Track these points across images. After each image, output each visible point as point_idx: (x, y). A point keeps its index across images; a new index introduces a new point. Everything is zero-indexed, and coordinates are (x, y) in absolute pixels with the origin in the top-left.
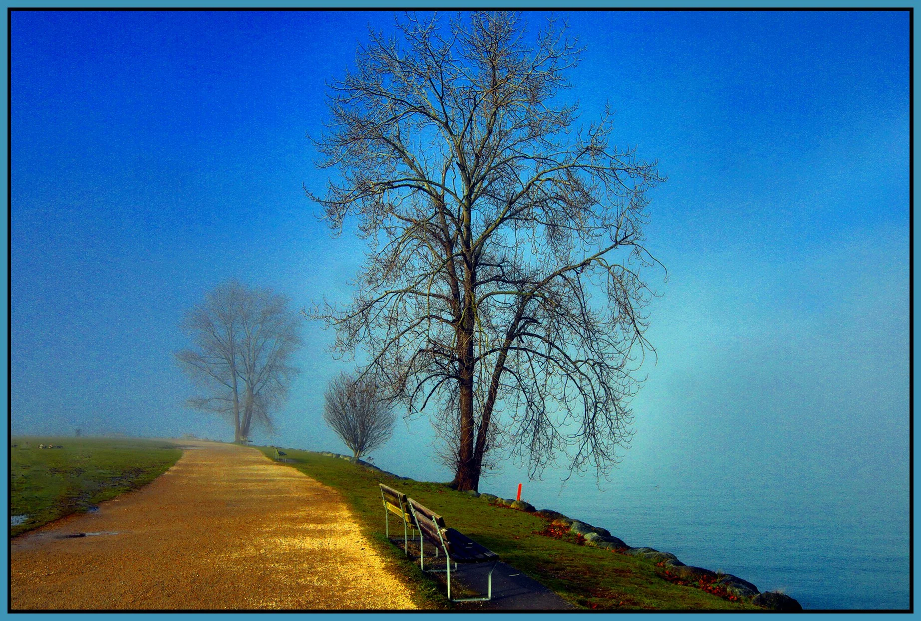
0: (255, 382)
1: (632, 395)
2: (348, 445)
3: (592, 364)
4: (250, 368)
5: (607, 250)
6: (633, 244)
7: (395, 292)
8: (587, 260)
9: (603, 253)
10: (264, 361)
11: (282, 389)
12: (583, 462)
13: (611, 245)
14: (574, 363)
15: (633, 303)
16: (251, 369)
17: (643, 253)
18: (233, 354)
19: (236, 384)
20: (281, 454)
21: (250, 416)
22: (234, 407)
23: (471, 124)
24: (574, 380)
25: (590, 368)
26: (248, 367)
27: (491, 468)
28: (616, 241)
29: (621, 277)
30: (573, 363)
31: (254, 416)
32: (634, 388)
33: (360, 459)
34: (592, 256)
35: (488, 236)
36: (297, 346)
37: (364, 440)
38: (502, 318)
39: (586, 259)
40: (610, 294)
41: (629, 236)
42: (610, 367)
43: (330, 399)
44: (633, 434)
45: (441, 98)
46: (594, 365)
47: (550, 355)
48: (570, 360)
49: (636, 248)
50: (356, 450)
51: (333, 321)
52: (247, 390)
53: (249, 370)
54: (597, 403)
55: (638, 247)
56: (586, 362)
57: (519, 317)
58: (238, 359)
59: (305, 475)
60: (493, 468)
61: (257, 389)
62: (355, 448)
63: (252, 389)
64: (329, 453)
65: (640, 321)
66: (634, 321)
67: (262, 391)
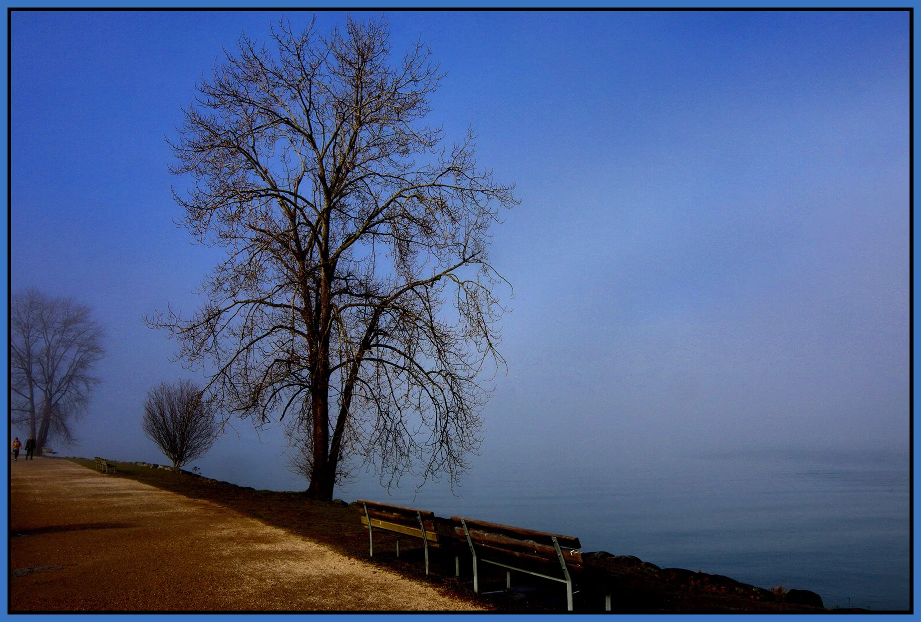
0: (53, 392)
1: (483, 404)
2: (167, 455)
3: (445, 375)
4: (49, 377)
5: (455, 267)
6: (480, 262)
7: (244, 302)
8: (438, 276)
9: (452, 270)
10: (63, 369)
11: (82, 399)
12: (438, 469)
13: (460, 263)
14: (427, 374)
15: (486, 318)
16: (50, 379)
17: (490, 271)
18: (29, 363)
19: (32, 395)
20: (109, 466)
21: (47, 427)
22: (30, 418)
23: (336, 139)
24: (427, 391)
25: (442, 378)
26: (47, 377)
27: (345, 477)
28: (464, 259)
29: (475, 292)
30: (425, 374)
31: (52, 427)
32: (483, 399)
33: (181, 468)
34: (442, 272)
35: (345, 249)
36: (100, 355)
37: (184, 450)
38: (357, 331)
39: (436, 275)
40: (460, 309)
41: (476, 254)
42: (461, 378)
43: (149, 410)
44: (481, 442)
45: (308, 111)
46: (446, 376)
47: (405, 366)
48: (423, 371)
49: (484, 266)
50: (175, 460)
51: (178, 330)
52: (45, 400)
53: (48, 380)
54: (448, 412)
55: (486, 265)
56: (439, 373)
57: (370, 330)
58: (36, 369)
59: (154, 488)
60: (347, 477)
61: (55, 400)
62: (175, 458)
63: (50, 400)
64: (144, 463)
65: (492, 333)
66: (486, 334)
67: (61, 402)
